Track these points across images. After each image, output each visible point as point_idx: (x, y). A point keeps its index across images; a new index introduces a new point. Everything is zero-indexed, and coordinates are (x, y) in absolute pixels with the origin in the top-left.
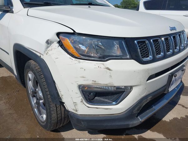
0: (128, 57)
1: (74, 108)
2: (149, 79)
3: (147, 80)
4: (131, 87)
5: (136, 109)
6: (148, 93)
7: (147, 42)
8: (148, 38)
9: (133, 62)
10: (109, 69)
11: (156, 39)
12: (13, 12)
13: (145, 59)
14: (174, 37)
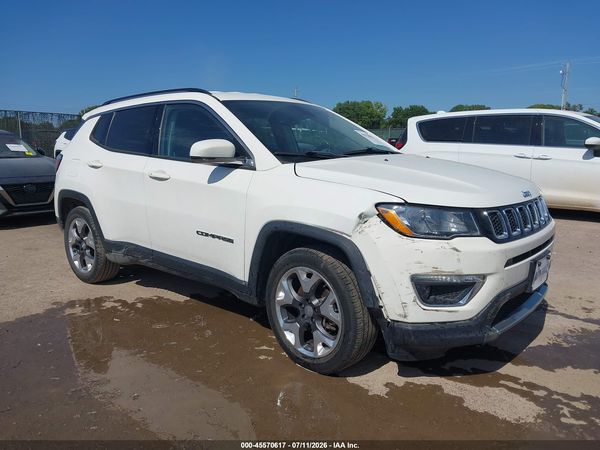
0: (479, 233)
1: (402, 312)
2: (507, 265)
3: (506, 266)
4: (484, 277)
5: (492, 311)
6: (507, 287)
7: (499, 213)
8: (500, 208)
9: (485, 240)
10: (457, 250)
11: (509, 209)
12: (255, 169)
13: (499, 237)
14: (530, 206)
